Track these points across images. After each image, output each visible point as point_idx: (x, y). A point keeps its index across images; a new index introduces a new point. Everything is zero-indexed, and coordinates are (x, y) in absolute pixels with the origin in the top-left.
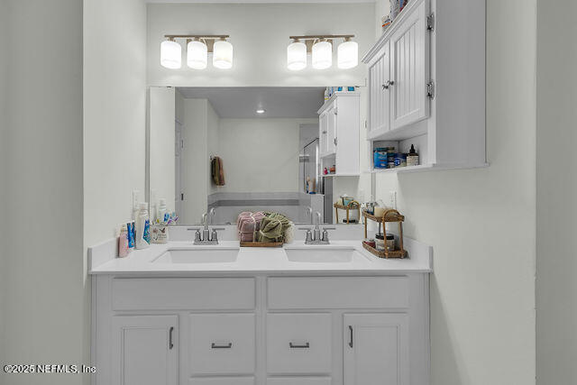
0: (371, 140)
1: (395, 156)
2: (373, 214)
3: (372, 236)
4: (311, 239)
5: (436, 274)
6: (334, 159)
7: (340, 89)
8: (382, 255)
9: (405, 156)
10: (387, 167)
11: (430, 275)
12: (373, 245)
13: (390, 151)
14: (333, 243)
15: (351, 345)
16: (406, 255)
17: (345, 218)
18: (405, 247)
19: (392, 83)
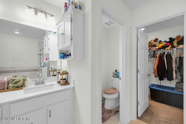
0: (59, 50)
1: (66, 55)
2: (60, 73)
3: (60, 80)
4: (37, 84)
5: (75, 87)
6: (49, 55)
7: (51, 32)
8: (62, 85)
9: (68, 56)
10: (64, 58)
11: (74, 88)
12: (60, 82)
13: (65, 54)
14: (46, 84)
15: (50, 117)
16: (69, 84)
17: (52, 74)
18: (68, 81)
19: (63, 34)
